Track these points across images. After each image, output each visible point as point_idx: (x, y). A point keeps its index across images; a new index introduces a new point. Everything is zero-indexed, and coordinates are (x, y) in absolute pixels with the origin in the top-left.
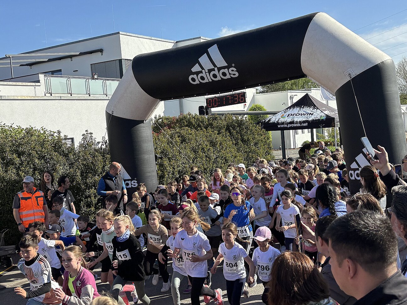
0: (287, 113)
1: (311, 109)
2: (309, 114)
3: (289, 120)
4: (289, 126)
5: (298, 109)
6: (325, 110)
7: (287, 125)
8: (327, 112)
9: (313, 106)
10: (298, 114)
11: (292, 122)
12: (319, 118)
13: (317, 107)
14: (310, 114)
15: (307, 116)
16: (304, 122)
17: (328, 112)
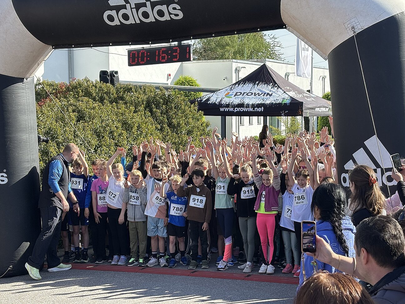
0: (235, 91)
1: (270, 87)
2: (266, 95)
3: (237, 101)
4: (236, 109)
5: (251, 85)
6: (289, 91)
7: (234, 109)
8: (292, 94)
9: (272, 82)
10: (251, 94)
11: (241, 105)
12: (280, 101)
13: (278, 85)
14: (268, 94)
15: (263, 97)
16: (259, 106)
17: (294, 93)
